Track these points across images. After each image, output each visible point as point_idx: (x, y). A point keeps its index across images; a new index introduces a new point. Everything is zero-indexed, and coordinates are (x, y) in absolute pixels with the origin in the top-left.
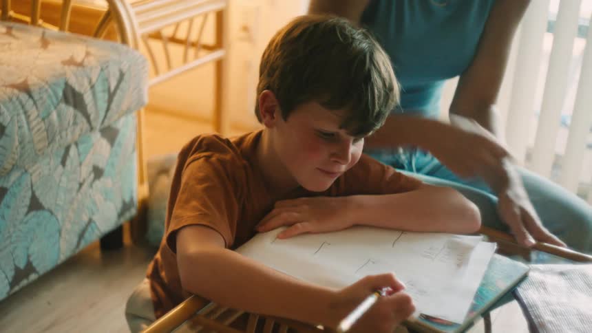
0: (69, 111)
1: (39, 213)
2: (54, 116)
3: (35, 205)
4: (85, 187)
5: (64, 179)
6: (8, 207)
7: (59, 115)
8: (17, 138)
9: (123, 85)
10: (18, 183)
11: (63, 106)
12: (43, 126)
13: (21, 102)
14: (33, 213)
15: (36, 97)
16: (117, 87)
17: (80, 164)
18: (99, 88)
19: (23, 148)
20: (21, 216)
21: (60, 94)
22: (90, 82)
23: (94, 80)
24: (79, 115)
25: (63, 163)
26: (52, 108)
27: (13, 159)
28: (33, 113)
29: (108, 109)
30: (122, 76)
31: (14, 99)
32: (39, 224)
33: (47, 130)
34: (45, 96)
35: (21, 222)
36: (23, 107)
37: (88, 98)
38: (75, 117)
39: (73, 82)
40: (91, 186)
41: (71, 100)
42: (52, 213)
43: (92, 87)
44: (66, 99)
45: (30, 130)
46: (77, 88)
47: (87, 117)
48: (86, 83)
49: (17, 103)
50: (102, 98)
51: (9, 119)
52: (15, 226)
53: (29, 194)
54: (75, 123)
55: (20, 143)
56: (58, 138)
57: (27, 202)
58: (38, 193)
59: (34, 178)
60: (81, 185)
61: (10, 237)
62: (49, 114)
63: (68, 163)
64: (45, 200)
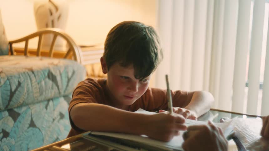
0: (50, 82)
1: (34, 129)
2: (43, 83)
3: (32, 124)
4: (56, 121)
5: (46, 115)
6: (20, 122)
7: (45, 83)
8: (26, 89)
9: (74, 76)
10: (26, 112)
11: (47, 80)
12: (38, 86)
13: (29, 75)
14: (31, 128)
15: (36, 74)
16: (72, 77)
17: (54, 110)
18: (64, 75)
19: (28, 94)
20: (26, 128)
21: (46, 74)
22: (60, 71)
23: (61, 71)
24: (54, 85)
25: (46, 108)
26: (42, 79)
27: (24, 98)
28: (34, 80)
29: (67, 86)
30: (74, 72)
31: (26, 73)
32: (33, 134)
33: (40, 89)
34: (40, 74)
35: (26, 131)
36: (29, 76)
37: (58, 78)
38: (52, 85)
39: (52, 70)
40: (58, 122)
41: (51, 77)
42: (40, 130)
43: (61, 74)
44: (49, 77)
45: (32, 86)
46: (54, 73)
47: (58, 87)
48: (58, 72)
49: (27, 75)
50: (65, 80)
51: (22, 80)
52: (23, 132)
53: (30, 119)
54: (52, 88)
55: (28, 91)
56: (44, 93)
57: (29, 122)
58: (34, 119)
59: (33, 111)
60: (54, 120)
61: (20, 137)
62: (41, 82)
63: (48, 108)
64: (38, 123)
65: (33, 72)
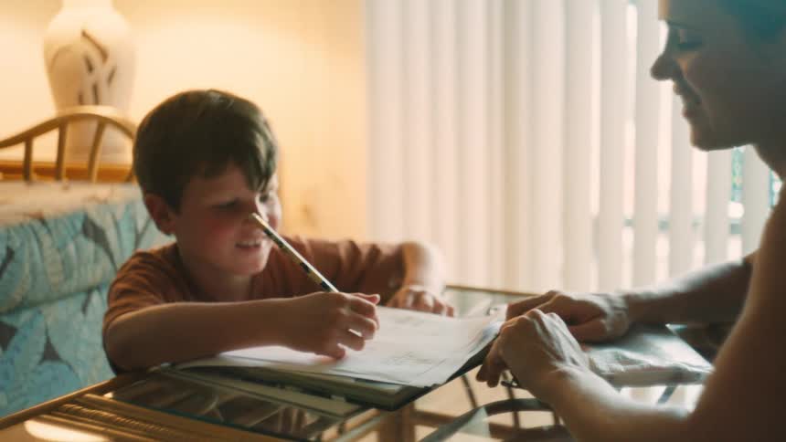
0: (89, 247)
1: (56, 365)
2: (71, 248)
3: (50, 354)
5: (85, 329)
6: (18, 349)
7: (78, 249)
8: (27, 266)
10: (31, 324)
11: (81, 239)
12: (58, 257)
13: (33, 230)
14: (47, 364)
15: (51, 225)
16: (145, 229)
18: (124, 227)
19: (35, 279)
20: (32, 366)
21: (79, 225)
22: (113, 216)
23: (118, 216)
24: (101, 253)
25: (84, 309)
26: (69, 239)
27: (23, 289)
28: (47, 241)
31: (26, 225)
32: (55, 378)
33: (63, 263)
34: (61, 227)
35: (34, 371)
36: (35, 233)
37: (111, 235)
38: (96, 253)
39: (94, 215)
41: (91, 234)
42: (70, 367)
43: (117, 225)
44: (85, 232)
45: (43, 258)
46: (98, 221)
47: (111, 256)
48: (109, 218)
49: (29, 231)
50: (128, 238)
51: (18, 244)
52: (26, 375)
53: (43, 340)
54: (96, 260)
55: (32, 271)
56: (75, 275)
57: (41, 348)
58: (54, 341)
59: (50, 322)
61: (21, 387)
62: (65, 245)
63: (90, 309)
64: (64, 351)
65: (43, 221)
